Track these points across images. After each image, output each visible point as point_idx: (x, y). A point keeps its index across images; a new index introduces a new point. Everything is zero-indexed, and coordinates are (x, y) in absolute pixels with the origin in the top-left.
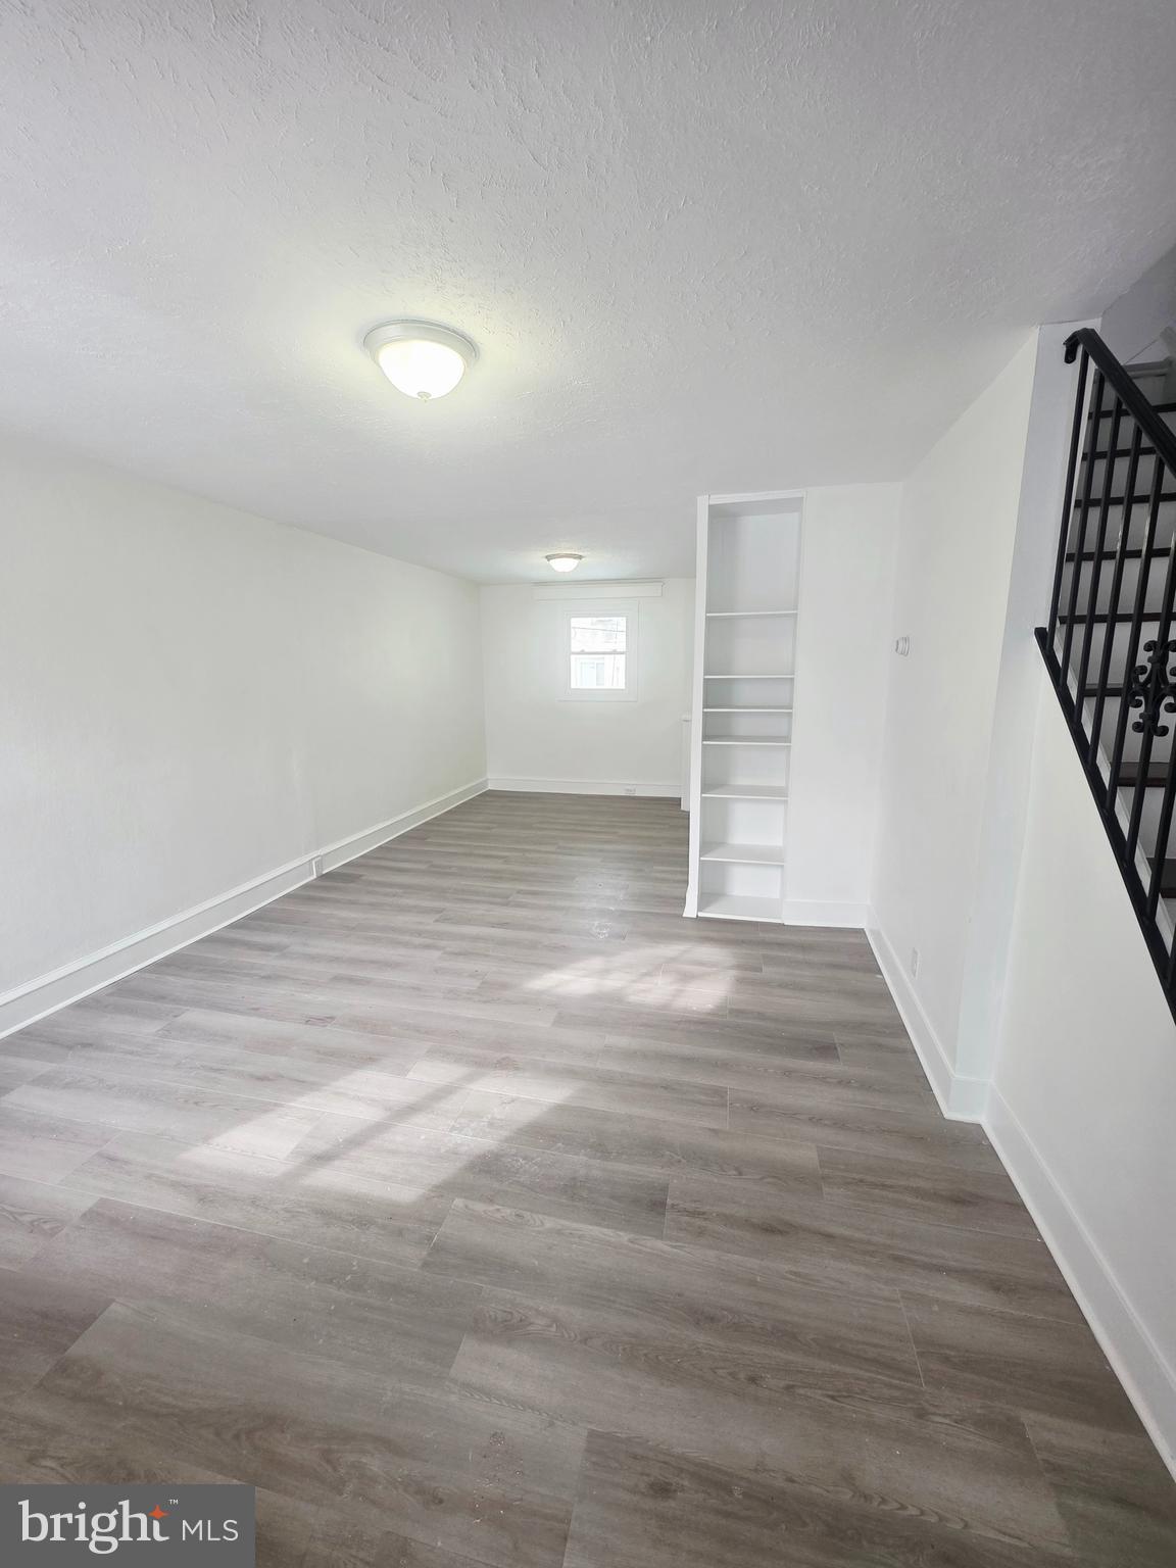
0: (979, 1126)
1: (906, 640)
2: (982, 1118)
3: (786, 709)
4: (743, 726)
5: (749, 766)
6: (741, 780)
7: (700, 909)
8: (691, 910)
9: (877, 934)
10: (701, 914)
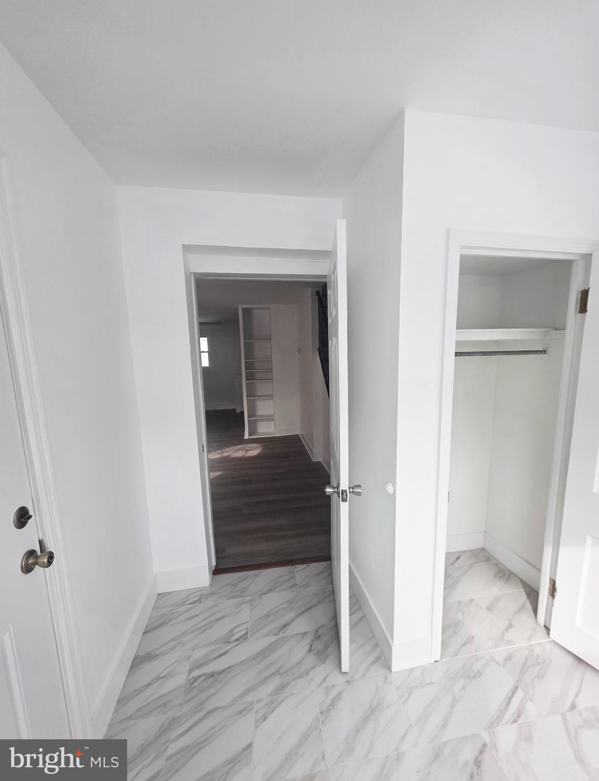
0: (320, 462)
1: (300, 349)
2: (320, 460)
3: (270, 370)
4: (258, 376)
5: (262, 388)
6: (258, 394)
7: (249, 436)
8: (246, 436)
9: (302, 435)
10: (250, 437)
